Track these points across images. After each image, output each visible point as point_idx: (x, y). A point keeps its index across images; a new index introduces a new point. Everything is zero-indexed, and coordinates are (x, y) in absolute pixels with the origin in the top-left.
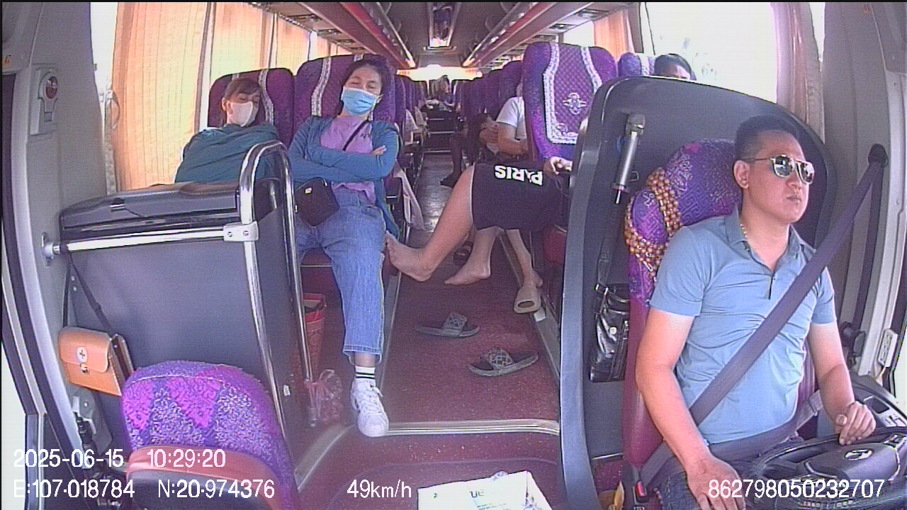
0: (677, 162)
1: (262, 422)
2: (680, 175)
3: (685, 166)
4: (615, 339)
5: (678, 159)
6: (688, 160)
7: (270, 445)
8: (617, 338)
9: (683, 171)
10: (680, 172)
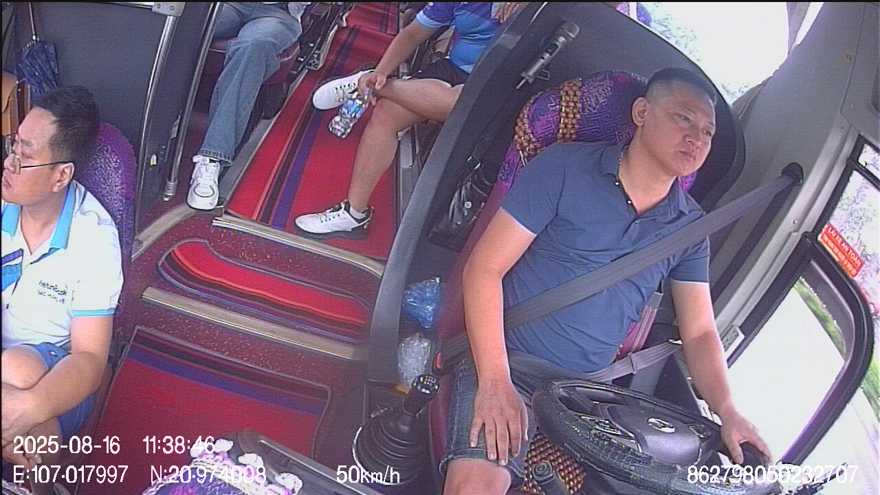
0: (598, 83)
1: (122, 184)
2: (596, 96)
3: (604, 91)
4: (466, 214)
5: (600, 81)
6: (610, 87)
7: (121, 209)
8: (469, 214)
9: (600, 94)
10: (597, 93)
